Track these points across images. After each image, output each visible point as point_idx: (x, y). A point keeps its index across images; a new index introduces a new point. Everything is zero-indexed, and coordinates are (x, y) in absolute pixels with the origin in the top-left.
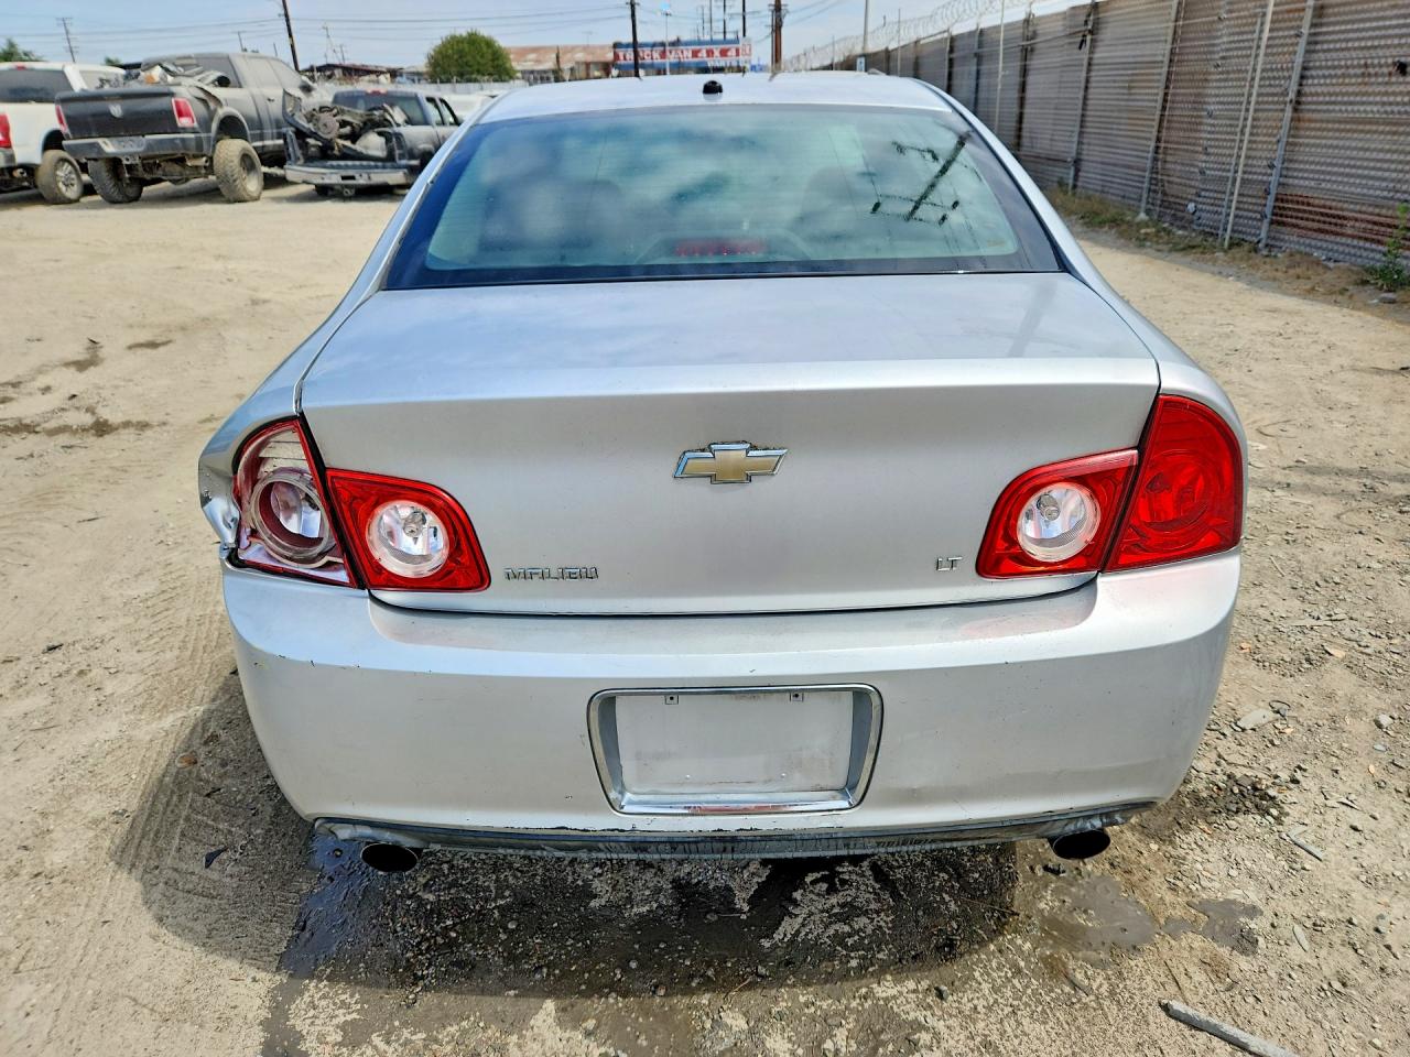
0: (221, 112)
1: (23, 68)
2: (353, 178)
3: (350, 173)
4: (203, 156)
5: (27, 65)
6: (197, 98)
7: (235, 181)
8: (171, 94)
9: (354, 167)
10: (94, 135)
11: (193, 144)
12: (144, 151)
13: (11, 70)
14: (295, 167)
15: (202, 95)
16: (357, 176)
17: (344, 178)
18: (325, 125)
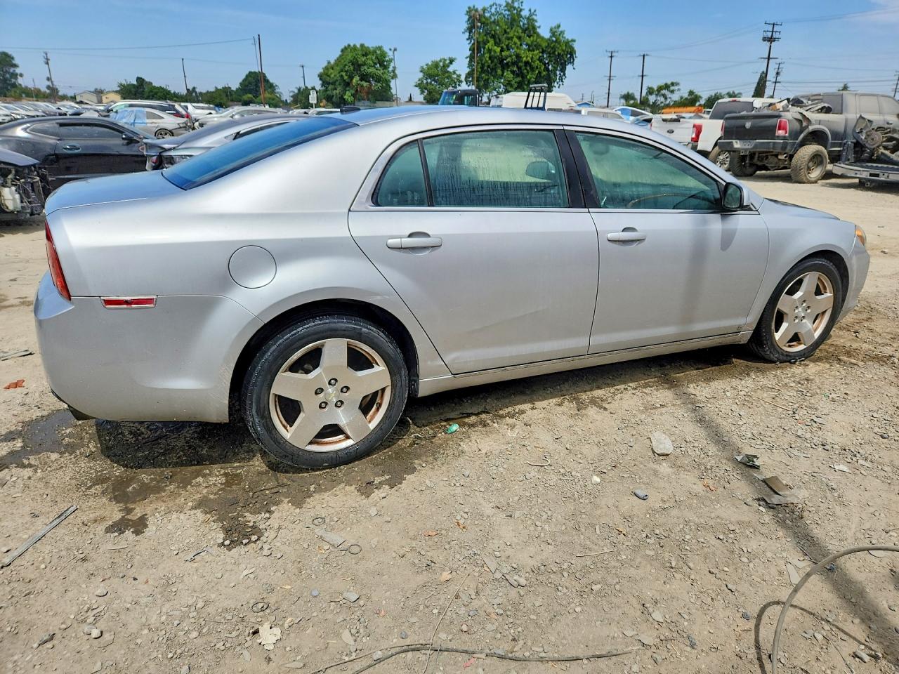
0: (811, 128)
1: (735, 101)
2: (877, 175)
3: (877, 172)
4: (785, 154)
5: (737, 99)
6: (796, 119)
7: (800, 170)
8: (779, 116)
9: (881, 168)
10: (734, 137)
11: (780, 146)
12: (752, 149)
13: (729, 102)
14: (842, 165)
15: (800, 117)
16: (881, 174)
17: (871, 175)
18: (873, 139)
